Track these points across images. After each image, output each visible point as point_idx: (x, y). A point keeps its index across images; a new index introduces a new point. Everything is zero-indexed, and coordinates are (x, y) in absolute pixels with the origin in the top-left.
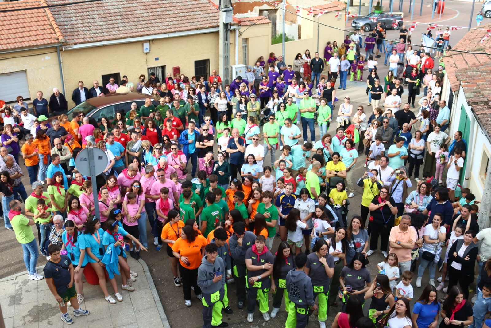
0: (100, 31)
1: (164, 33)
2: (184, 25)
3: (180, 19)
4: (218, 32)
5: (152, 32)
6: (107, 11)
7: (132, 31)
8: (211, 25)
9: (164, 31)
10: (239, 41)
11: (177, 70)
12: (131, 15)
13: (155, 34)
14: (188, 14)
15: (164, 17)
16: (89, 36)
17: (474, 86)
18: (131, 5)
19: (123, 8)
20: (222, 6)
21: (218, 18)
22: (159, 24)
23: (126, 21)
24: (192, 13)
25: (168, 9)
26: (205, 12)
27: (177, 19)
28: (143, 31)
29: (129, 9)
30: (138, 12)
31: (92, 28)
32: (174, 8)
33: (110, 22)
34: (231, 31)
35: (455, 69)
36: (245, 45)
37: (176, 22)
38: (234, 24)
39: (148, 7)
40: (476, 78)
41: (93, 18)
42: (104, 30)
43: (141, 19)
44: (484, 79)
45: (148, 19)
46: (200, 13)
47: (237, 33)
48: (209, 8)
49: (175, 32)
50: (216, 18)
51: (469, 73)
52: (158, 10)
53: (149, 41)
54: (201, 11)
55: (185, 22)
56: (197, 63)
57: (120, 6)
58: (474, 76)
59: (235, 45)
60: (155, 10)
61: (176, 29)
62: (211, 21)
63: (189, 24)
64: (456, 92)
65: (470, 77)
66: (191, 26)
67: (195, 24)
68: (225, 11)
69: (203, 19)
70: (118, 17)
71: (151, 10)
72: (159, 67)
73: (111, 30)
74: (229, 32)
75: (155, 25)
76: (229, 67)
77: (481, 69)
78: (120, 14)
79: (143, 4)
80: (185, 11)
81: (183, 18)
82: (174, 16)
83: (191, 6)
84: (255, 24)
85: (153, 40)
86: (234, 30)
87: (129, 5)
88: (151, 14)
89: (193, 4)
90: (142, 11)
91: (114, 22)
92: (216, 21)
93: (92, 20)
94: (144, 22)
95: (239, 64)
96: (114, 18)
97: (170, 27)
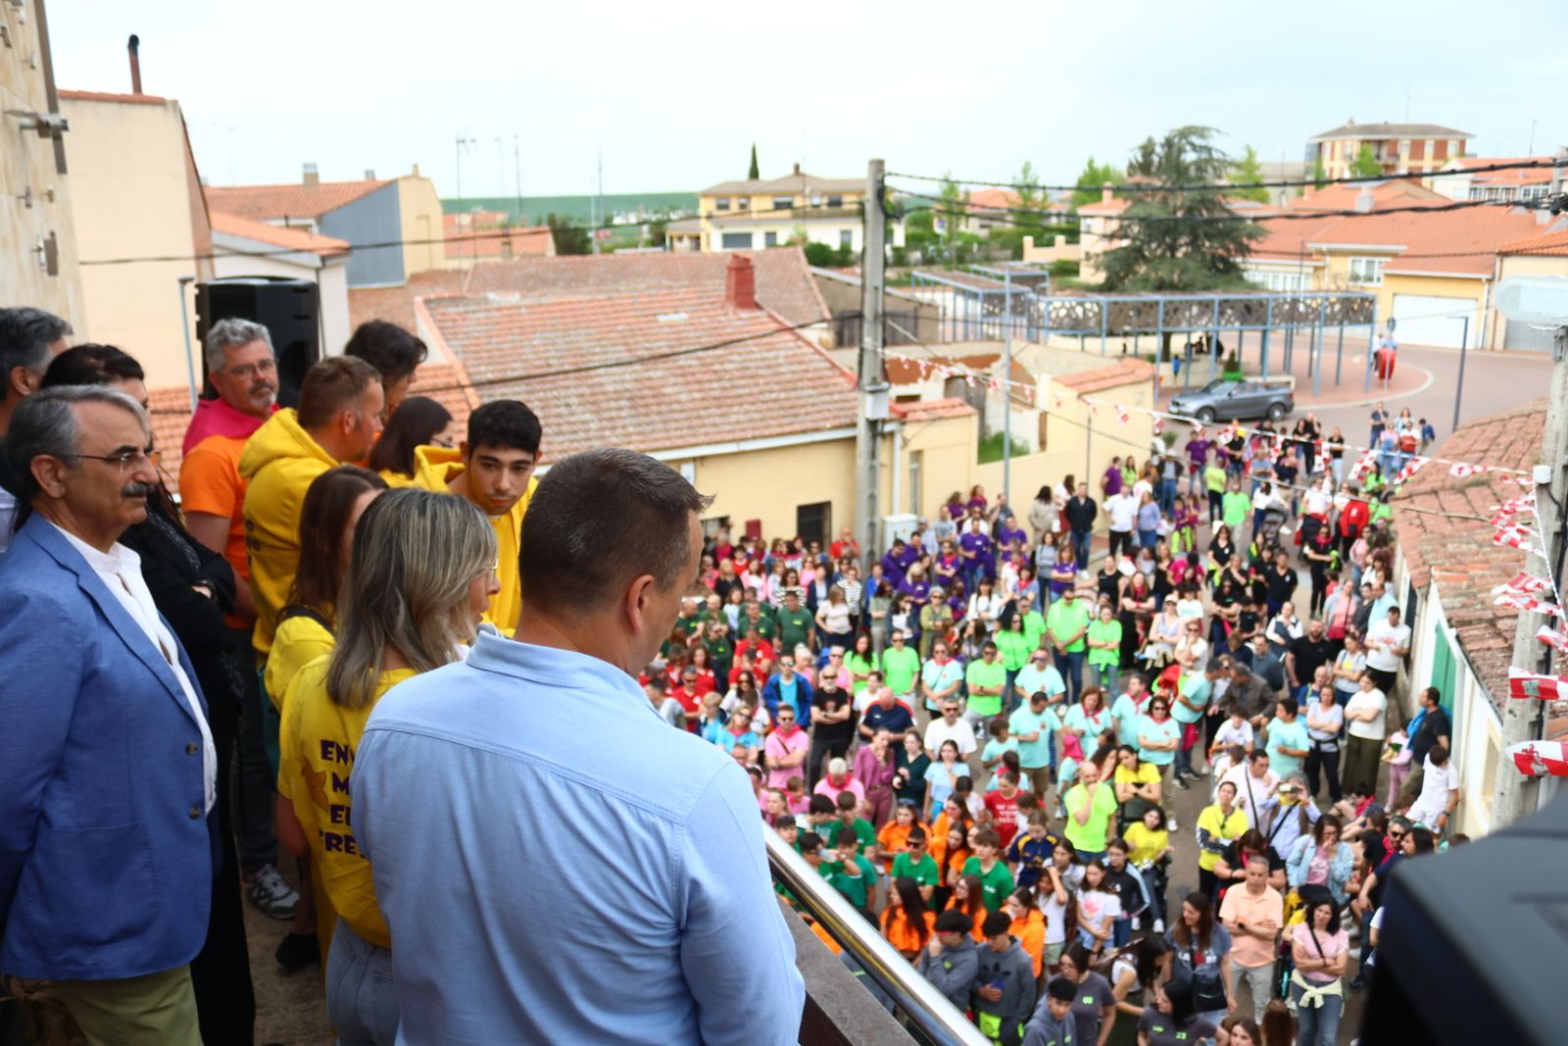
0: (582, 435)
1: (729, 441)
2: (774, 422)
3: (765, 406)
4: (853, 440)
5: (702, 439)
6: (597, 389)
7: (655, 435)
8: (837, 422)
9: (730, 436)
10: (901, 460)
11: (754, 527)
12: (654, 396)
13: (709, 443)
14: (783, 395)
15: (728, 402)
16: (558, 448)
17: (1460, 580)
18: (651, 374)
19: (636, 380)
20: (866, 379)
21: (853, 404)
22: (718, 420)
23: (643, 411)
24: (794, 394)
25: (738, 382)
26: (822, 390)
27: (759, 406)
28: (682, 437)
29: (648, 384)
30: (668, 390)
31: (565, 428)
32: (751, 381)
33: (606, 415)
34: (884, 435)
35: (1420, 530)
36: (915, 466)
37: (756, 416)
38: (891, 420)
39: (690, 378)
40: (1468, 559)
41: (568, 405)
42: (591, 434)
43: (676, 406)
44: (1487, 561)
45: (691, 406)
46: (811, 392)
47: (898, 440)
48: (833, 381)
49: (754, 438)
50: (847, 405)
51: (1450, 547)
52: (715, 385)
53: (694, 459)
54: (814, 388)
55: (775, 414)
56: (803, 511)
57: (628, 377)
58: (1463, 554)
59: (892, 467)
60: (707, 386)
61: (757, 433)
62: (837, 413)
63: (787, 420)
64: (1424, 590)
65: (1453, 556)
66: (791, 424)
67: (799, 419)
68: (872, 392)
69: (816, 408)
70: (624, 403)
71: (697, 387)
72: (714, 520)
73: (607, 433)
74: (879, 440)
75: (707, 421)
76: (877, 520)
77: (1479, 538)
78: (627, 395)
79: (679, 371)
80: (775, 387)
81: (771, 405)
82: (751, 399)
83: (789, 377)
84: (941, 418)
85: (702, 458)
86: (892, 434)
87: (647, 375)
88: (697, 395)
89: (794, 372)
90: (677, 389)
91: (614, 414)
92: (850, 412)
93: (564, 410)
94: (682, 415)
95: (900, 512)
96: (613, 404)
97: (741, 426)
